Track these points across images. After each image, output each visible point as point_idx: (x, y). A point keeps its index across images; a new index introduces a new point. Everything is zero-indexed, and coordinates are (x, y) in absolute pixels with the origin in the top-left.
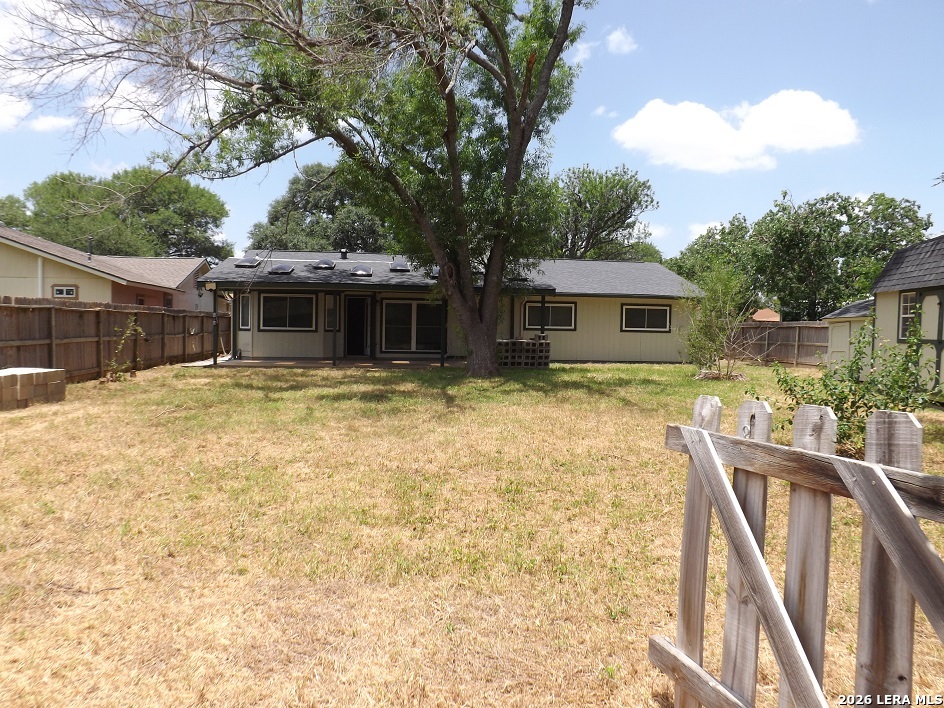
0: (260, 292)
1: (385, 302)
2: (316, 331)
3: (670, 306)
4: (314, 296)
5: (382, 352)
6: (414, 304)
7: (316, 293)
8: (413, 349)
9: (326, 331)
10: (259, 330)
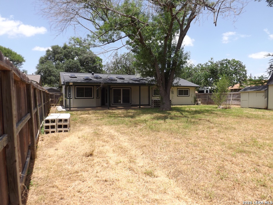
0: (75, 86)
1: (113, 89)
2: (93, 98)
3: (189, 89)
4: (93, 87)
5: (112, 104)
6: (122, 89)
7: (93, 86)
8: (122, 103)
9: (96, 98)
10: (75, 98)
